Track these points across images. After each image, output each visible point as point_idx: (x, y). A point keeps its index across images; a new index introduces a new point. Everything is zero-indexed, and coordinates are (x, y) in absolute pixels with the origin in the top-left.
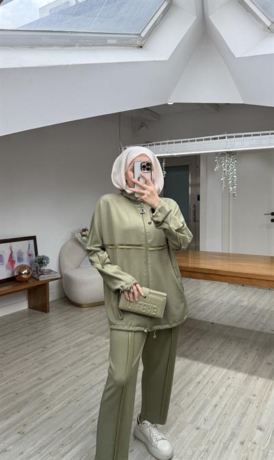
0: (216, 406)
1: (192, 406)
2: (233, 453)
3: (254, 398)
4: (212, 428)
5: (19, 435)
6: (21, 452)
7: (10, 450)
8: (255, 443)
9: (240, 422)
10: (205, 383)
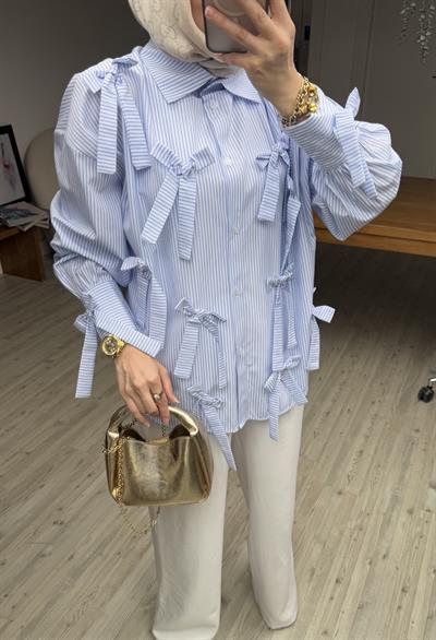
0: (361, 452)
1: (325, 454)
2: (399, 530)
3: (418, 435)
4: (362, 491)
5: (56, 526)
6: (69, 556)
7: (50, 554)
8: (429, 511)
9: (402, 478)
10: (338, 412)
